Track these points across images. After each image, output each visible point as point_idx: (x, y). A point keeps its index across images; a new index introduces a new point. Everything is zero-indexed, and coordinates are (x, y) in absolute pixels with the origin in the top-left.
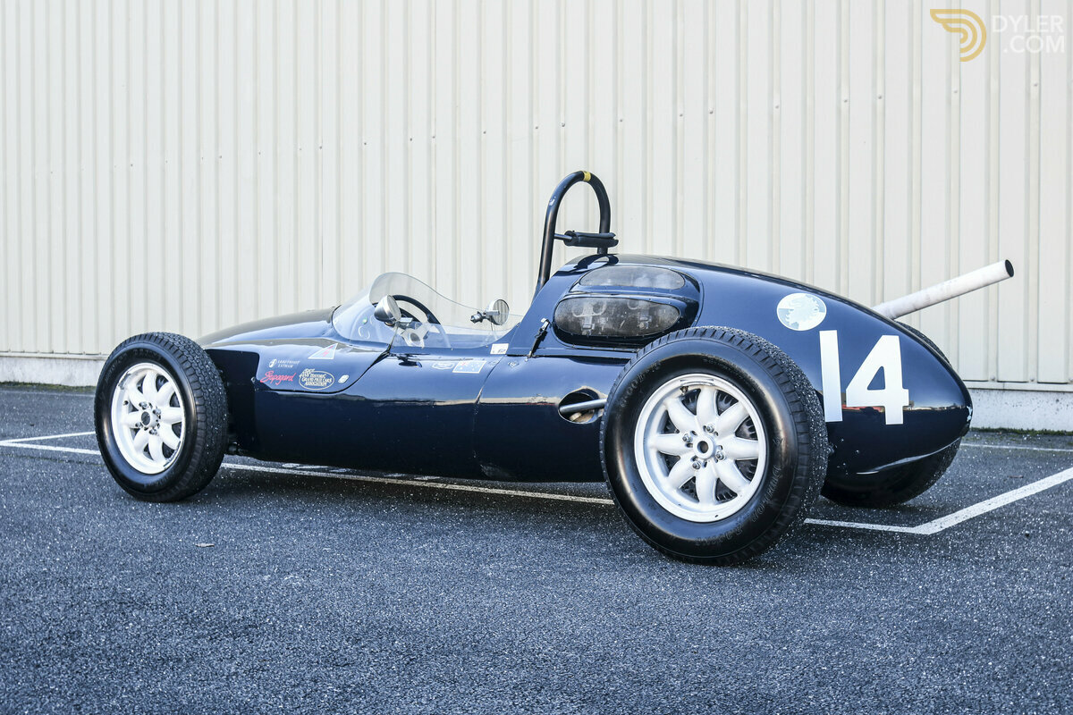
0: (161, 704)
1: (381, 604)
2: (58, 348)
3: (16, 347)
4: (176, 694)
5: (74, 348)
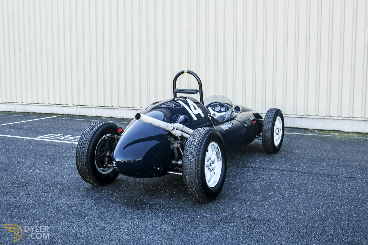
0: (6, 203)
1: (57, 177)
4: (9, 201)
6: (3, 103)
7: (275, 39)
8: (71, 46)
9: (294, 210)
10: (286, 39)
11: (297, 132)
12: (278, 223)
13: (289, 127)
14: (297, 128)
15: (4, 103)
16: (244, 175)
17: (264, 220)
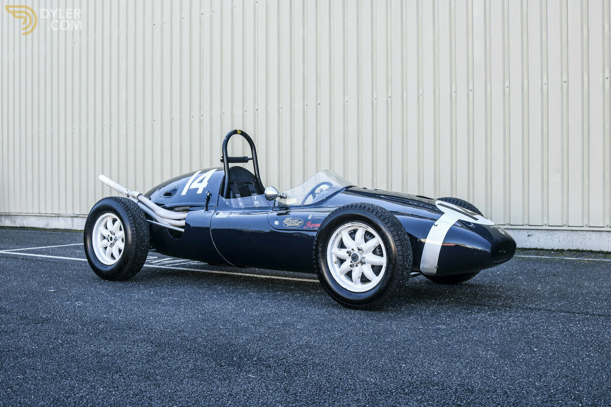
2: (43, 211)
3: (24, 211)
5: (49, 211)
6: (81, 216)
7: (545, 87)
8: (191, 117)
9: (567, 376)
10: (565, 85)
11: (591, 257)
12: (525, 398)
13: (574, 250)
14: (591, 252)
15: (83, 216)
16: (471, 316)
17: (495, 391)
